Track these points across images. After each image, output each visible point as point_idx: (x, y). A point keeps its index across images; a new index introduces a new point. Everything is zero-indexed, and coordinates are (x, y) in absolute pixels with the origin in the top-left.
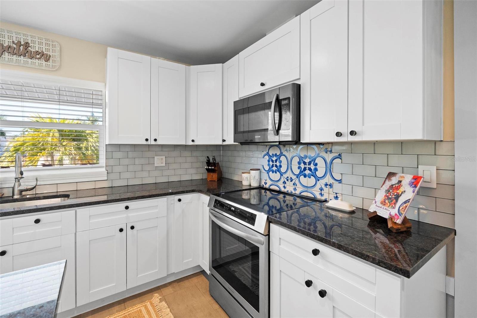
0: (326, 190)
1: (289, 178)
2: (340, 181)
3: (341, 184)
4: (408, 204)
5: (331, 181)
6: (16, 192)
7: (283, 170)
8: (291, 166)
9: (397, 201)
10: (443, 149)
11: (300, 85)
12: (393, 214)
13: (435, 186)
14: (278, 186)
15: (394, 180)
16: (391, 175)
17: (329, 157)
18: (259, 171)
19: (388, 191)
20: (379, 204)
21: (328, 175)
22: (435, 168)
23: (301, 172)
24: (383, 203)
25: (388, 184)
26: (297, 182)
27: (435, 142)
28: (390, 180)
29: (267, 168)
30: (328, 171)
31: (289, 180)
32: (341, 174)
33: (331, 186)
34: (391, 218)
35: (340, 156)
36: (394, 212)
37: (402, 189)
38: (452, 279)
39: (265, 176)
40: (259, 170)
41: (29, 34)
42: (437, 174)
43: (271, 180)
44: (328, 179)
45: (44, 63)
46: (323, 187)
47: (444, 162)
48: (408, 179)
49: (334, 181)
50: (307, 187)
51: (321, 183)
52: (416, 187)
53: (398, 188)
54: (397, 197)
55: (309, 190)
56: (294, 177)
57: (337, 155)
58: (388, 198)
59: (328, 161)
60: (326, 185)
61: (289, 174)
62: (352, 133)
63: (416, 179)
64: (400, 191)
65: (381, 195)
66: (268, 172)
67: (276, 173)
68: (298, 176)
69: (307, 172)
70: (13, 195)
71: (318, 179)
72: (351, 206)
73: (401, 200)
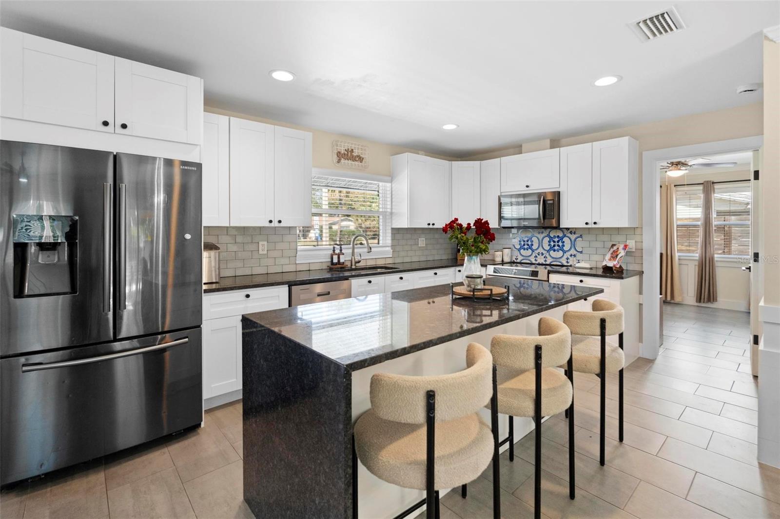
0: (571, 259)
1: (541, 253)
2: (581, 252)
3: (581, 254)
4: (622, 258)
5: (575, 252)
6: (353, 263)
7: (534, 247)
8: (542, 245)
9: (617, 257)
10: (638, 232)
11: (559, 192)
12: (615, 264)
13: (634, 251)
14: (529, 260)
15: (615, 248)
16: (613, 245)
17: (573, 237)
18: (510, 250)
19: (612, 254)
20: (607, 260)
21: (573, 249)
22: (634, 241)
23: (550, 248)
24: (610, 260)
25: (612, 250)
26: (548, 256)
27: (634, 228)
28: (613, 248)
29: (518, 247)
30: (573, 246)
31: (541, 255)
32: (582, 247)
33: (575, 256)
34: (614, 266)
35: (581, 236)
36: (615, 263)
37: (619, 252)
38: (641, 295)
39: (516, 253)
40: (510, 248)
41: (350, 142)
42: (636, 244)
43: (523, 256)
44: (573, 252)
45: (360, 164)
46: (569, 257)
47: (638, 238)
48: (621, 246)
49: (577, 253)
50: (556, 258)
51: (567, 255)
52: (625, 250)
53: (617, 252)
54: (617, 255)
55: (559, 260)
56: (544, 252)
57: (579, 235)
58: (613, 257)
59: (573, 240)
60: (571, 255)
61: (541, 250)
62: (595, 223)
63: (626, 246)
64: (618, 253)
65: (608, 256)
66: (519, 250)
67: (527, 250)
68: (548, 251)
69: (556, 248)
70: (352, 265)
71: (564, 252)
72: (590, 265)
73: (619, 257)
